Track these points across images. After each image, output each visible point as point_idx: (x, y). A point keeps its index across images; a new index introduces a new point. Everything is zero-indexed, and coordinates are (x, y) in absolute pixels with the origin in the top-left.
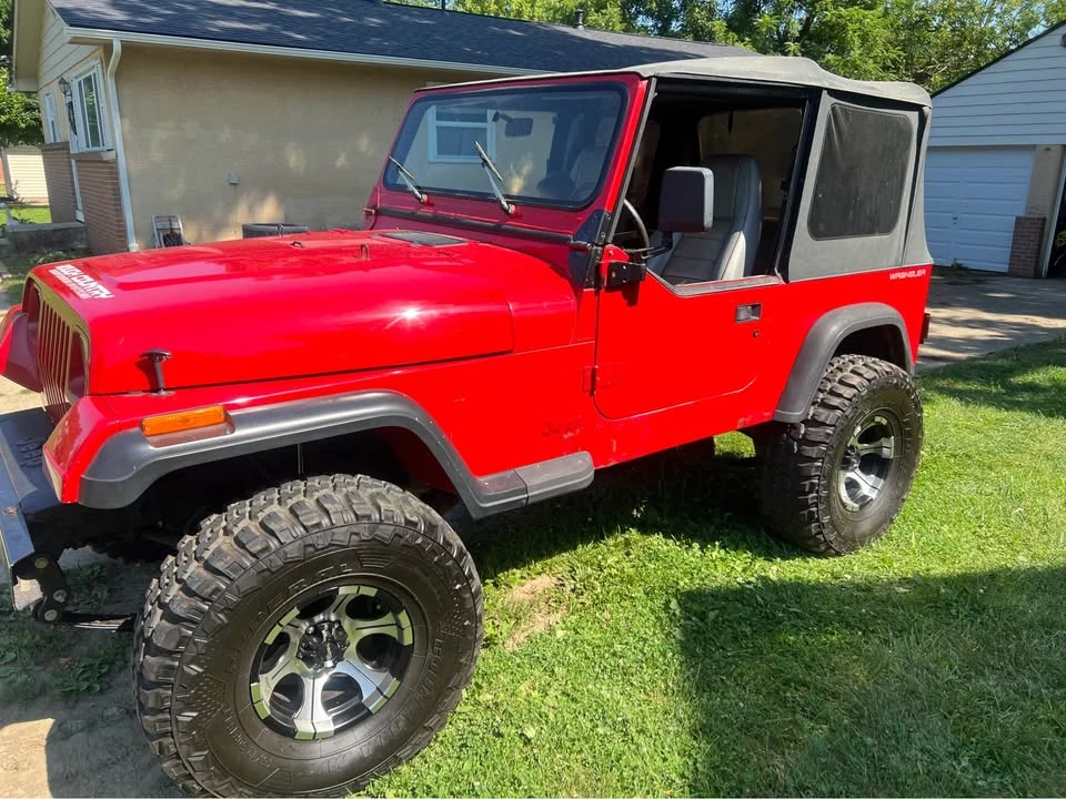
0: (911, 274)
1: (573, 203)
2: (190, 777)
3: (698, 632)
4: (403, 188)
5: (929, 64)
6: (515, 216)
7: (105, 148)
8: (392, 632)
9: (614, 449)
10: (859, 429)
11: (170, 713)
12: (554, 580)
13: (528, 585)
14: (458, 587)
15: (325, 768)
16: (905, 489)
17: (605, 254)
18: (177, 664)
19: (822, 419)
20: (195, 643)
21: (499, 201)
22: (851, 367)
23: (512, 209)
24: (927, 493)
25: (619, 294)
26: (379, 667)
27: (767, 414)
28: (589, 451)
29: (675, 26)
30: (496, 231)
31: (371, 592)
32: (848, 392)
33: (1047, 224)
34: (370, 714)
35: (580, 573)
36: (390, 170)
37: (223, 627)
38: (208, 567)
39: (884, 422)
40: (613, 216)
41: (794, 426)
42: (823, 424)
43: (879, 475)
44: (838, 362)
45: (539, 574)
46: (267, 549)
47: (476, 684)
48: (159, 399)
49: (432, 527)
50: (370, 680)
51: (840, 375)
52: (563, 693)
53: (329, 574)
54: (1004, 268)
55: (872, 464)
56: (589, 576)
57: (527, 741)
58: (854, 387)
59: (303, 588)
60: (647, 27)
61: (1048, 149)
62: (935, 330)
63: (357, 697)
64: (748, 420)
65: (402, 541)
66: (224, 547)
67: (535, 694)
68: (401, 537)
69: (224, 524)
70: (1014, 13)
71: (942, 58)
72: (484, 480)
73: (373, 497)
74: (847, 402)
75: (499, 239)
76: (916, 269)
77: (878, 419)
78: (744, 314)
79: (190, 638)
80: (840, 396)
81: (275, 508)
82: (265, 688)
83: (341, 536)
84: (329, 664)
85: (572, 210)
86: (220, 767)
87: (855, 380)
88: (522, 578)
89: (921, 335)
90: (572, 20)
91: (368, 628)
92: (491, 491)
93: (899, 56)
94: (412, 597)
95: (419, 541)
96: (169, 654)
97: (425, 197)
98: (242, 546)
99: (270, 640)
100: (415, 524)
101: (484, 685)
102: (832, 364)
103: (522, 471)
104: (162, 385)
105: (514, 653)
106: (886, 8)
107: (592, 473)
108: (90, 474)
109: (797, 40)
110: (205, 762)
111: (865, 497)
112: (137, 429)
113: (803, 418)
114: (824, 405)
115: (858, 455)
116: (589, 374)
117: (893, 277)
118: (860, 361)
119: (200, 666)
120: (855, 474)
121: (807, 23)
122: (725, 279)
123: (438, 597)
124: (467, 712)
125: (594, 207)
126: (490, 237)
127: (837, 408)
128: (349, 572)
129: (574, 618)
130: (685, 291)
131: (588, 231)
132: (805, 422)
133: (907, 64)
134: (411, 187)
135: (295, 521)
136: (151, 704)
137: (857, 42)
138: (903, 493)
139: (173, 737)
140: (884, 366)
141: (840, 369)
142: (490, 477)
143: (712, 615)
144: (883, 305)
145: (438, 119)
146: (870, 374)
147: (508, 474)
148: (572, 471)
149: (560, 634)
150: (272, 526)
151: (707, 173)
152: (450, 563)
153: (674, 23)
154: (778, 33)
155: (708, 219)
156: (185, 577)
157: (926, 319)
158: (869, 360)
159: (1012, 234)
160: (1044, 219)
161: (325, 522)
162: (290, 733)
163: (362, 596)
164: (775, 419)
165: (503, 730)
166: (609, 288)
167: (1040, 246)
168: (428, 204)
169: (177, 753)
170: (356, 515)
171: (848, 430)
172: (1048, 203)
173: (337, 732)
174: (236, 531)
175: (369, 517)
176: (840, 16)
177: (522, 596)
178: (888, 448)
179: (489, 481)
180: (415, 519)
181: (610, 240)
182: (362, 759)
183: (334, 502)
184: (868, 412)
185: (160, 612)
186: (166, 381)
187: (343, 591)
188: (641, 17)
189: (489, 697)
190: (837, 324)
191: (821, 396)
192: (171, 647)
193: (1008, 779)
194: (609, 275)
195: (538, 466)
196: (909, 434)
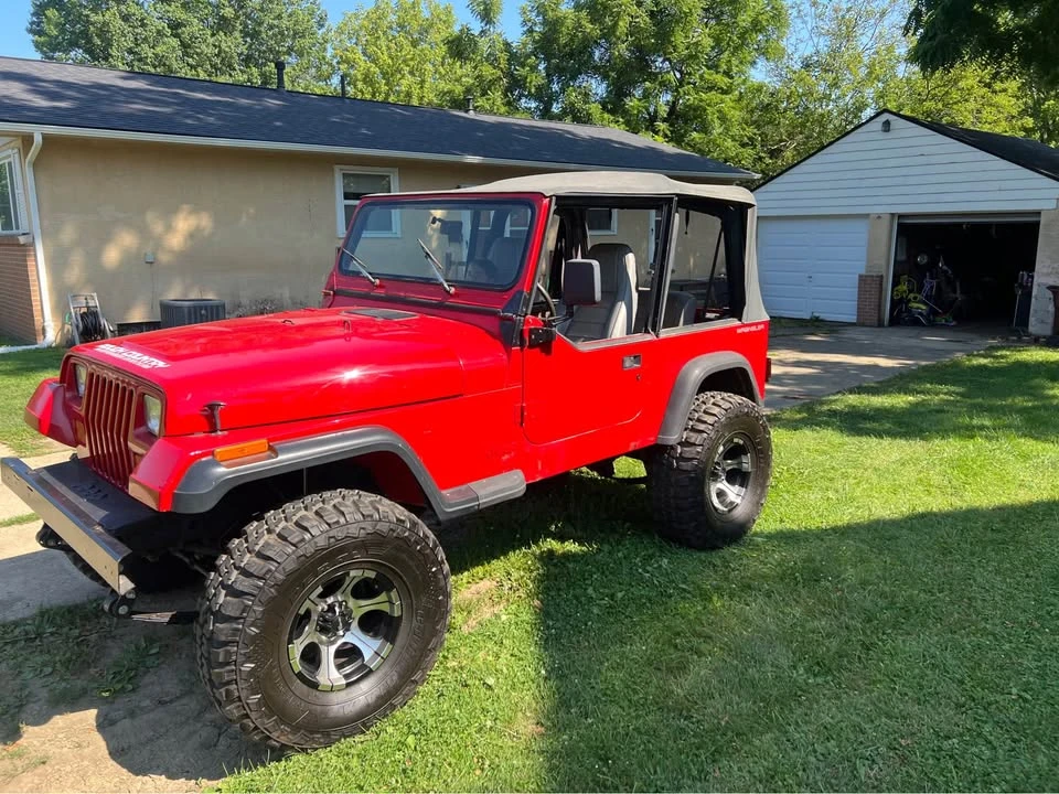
0: (753, 329)
1: (501, 286)
2: (247, 716)
3: (610, 607)
4: (358, 274)
5: (781, 141)
6: (456, 295)
7: (21, 231)
8: (385, 608)
9: (540, 467)
10: (721, 448)
11: (235, 665)
12: (495, 583)
13: (474, 587)
14: (434, 569)
15: (341, 713)
16: (762, 495)
17: (526, 322)
18: (241, 626)
19: (692, 440)
20: (254, 611)
21: (441, 284)
22: (712, 400)
23: (453, 290)
24: (784, 502)
25: (538, 350)
26: (375, 636)
27: (652, 439)
28: (521, 468)
29: (556, 108)
30: (440, 307)
31: (372, 575)
32: (710, 419)
33: (885, 280)
34: (371, 671)
35: (515, 575)
36: (343, 258)
37: (273, 598)
38: (260, 555)
39: (741, 442)
40: (530, 294)
41: (672, 447)
42: (694, 444)
43: (742, 485)
44: (702, 397)
45: (481, 579)
46: (303, 540)
47: (444, 656)
48: (216, 437)
49: (414, 524)
50: (369, 646)
51: (704, 407)
52: (512, 655)
53: (344, 559)
54: (853, 319)
55: (736, 477)
56: (522, 577)
57: (490, 687)
58: (714, 415)
59: (326, 571)
60: (530, 108)
61: (879, 217)
62: (775, 370)
63: (360, 660)
64: (637, 443)
65: (395, 535)
66: (271, 541)
67: (490, 658)
68: (394, 531)
69: (266, 527)
70: (847, 98)
71: (791, 136)
72: (446, 493)
73: (372, 503)
74: (710, 427)
75: (443, 313)
76: (757, 324)
77: (736, 440)
78: (629, 363)
79: (250, 607)
80: (705, 422)
81: (303, 512)
82: (297, 648)
83: (353, 530)
84: (341, 633)
85: (500, 291)
86: (268, 707)
87: (716, 410)
88: (469, 583)
89: (766, 375)
90: (463, 104)
91: (367, 605)
92: (452, 500)
93: (755, 134)
94: (401, 578)
95: (406, 534)
96: (236, 619)
97: (377, 281)
98: (285, 539)
99: (302, 611)
100: (403, 522)
101: (450, 656)
102: (697, 399)
103: (474, 485)
104: (219, 426)
105: (470, 634)
106: (741, 93)
107: (524, 486)
108: (180, 490)
109: (664, 120)
110: (259, 703)
111: (732, 503)
112: (210, 457)
113: (678, 441)
114: (693, 430)
115: (724, 469)
116: (519, 410)
117: (739, 331)
118: (719, 396)
119: (257, 628)
120: (723, 485)
121: (673, 106)
122: (613, 337)
123: (420, 578)
124: (438, 675)
125: (515, 289)
126: (436, 311)
127: (703, 432)
128: (358, 558)
129: (514, 607)
130: (584, 347)
131: (513, 305)
132: (680, 444)
133: (762, 140)
134: (365, 274)
135: (321, 520)
136: (221, 659)
137: (717, 123)
138: (761, 499)
139: (236, 684)
140: (737, 399)
141: (704, 403)
142: (451, 490)
143: (620, 595)
144: (733, 353)
145: (345, 198)
146: (727, 405)
147: (463, 487)
148: (509, 484)
149: (504, 618)
150: (305, 524)
151: (595, 263)
152: (428, 551)
153: (554, 106)
154: (649, 114)
155: (598, 296)
156: (242, 565)
157: (768, 363)
158: (725, 395)
159: (857, 290)
160: (882, 276)
161: (342, 520)
162: (315, 686)
163: (367, 578)
164: (659, 442)
165: (468, 682)
166: (531, 346)
167: (880, 298)
168: (380, 286)
169: (239, 697)
170: (363, 515)
171: (713, 449)
172: (883, 262)
173: (348, 685)
174: (278, 530)
175: (372, 516)
176: (701, 100)
177: (469, 596)
178: (747, 463)
179: (451, 494)
180: (402, 518)
181: (529, 312)
182: (368, 705)
183: (346, 506)
184: (727, 435)
185: (224, 592)
186: (222, 424)
187: (352, 573)
188: (523, 100)
189: (455, 664)
190: (699, 368)
191: (691, 423)
192: (237, 614)
193: (829, 678)
194: (530, 337)
195: (484, 481)
196: (761, 451)
